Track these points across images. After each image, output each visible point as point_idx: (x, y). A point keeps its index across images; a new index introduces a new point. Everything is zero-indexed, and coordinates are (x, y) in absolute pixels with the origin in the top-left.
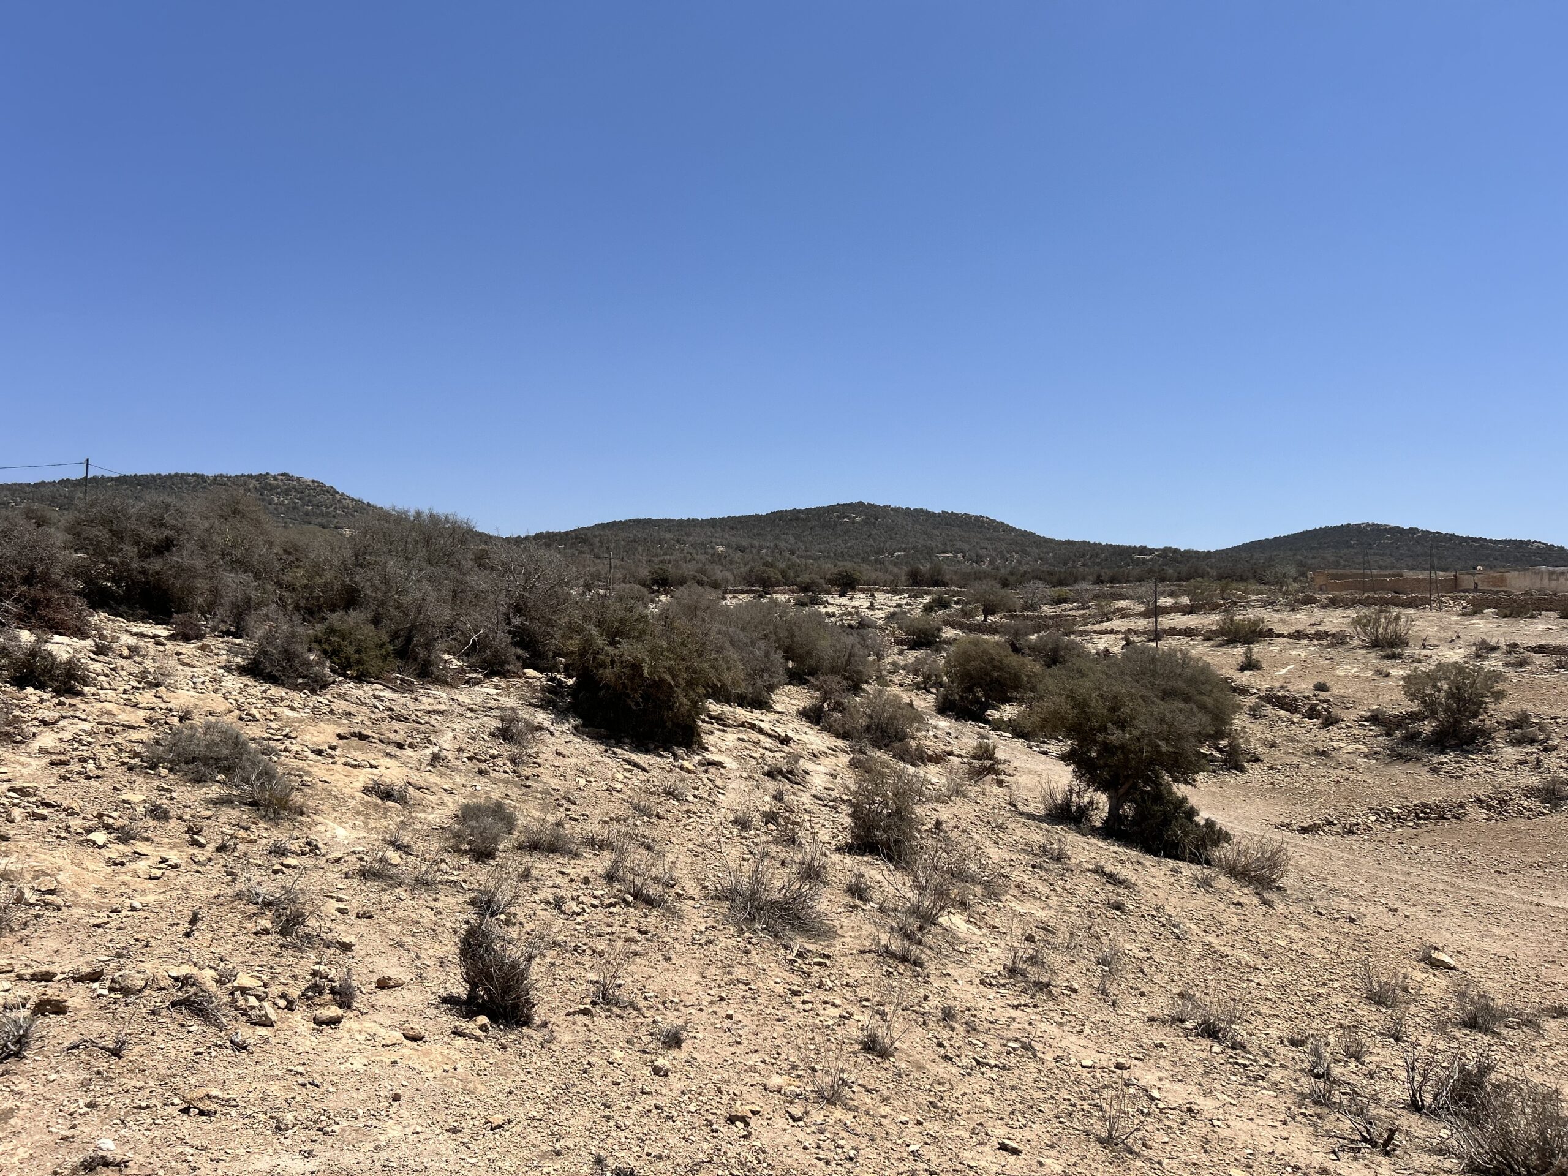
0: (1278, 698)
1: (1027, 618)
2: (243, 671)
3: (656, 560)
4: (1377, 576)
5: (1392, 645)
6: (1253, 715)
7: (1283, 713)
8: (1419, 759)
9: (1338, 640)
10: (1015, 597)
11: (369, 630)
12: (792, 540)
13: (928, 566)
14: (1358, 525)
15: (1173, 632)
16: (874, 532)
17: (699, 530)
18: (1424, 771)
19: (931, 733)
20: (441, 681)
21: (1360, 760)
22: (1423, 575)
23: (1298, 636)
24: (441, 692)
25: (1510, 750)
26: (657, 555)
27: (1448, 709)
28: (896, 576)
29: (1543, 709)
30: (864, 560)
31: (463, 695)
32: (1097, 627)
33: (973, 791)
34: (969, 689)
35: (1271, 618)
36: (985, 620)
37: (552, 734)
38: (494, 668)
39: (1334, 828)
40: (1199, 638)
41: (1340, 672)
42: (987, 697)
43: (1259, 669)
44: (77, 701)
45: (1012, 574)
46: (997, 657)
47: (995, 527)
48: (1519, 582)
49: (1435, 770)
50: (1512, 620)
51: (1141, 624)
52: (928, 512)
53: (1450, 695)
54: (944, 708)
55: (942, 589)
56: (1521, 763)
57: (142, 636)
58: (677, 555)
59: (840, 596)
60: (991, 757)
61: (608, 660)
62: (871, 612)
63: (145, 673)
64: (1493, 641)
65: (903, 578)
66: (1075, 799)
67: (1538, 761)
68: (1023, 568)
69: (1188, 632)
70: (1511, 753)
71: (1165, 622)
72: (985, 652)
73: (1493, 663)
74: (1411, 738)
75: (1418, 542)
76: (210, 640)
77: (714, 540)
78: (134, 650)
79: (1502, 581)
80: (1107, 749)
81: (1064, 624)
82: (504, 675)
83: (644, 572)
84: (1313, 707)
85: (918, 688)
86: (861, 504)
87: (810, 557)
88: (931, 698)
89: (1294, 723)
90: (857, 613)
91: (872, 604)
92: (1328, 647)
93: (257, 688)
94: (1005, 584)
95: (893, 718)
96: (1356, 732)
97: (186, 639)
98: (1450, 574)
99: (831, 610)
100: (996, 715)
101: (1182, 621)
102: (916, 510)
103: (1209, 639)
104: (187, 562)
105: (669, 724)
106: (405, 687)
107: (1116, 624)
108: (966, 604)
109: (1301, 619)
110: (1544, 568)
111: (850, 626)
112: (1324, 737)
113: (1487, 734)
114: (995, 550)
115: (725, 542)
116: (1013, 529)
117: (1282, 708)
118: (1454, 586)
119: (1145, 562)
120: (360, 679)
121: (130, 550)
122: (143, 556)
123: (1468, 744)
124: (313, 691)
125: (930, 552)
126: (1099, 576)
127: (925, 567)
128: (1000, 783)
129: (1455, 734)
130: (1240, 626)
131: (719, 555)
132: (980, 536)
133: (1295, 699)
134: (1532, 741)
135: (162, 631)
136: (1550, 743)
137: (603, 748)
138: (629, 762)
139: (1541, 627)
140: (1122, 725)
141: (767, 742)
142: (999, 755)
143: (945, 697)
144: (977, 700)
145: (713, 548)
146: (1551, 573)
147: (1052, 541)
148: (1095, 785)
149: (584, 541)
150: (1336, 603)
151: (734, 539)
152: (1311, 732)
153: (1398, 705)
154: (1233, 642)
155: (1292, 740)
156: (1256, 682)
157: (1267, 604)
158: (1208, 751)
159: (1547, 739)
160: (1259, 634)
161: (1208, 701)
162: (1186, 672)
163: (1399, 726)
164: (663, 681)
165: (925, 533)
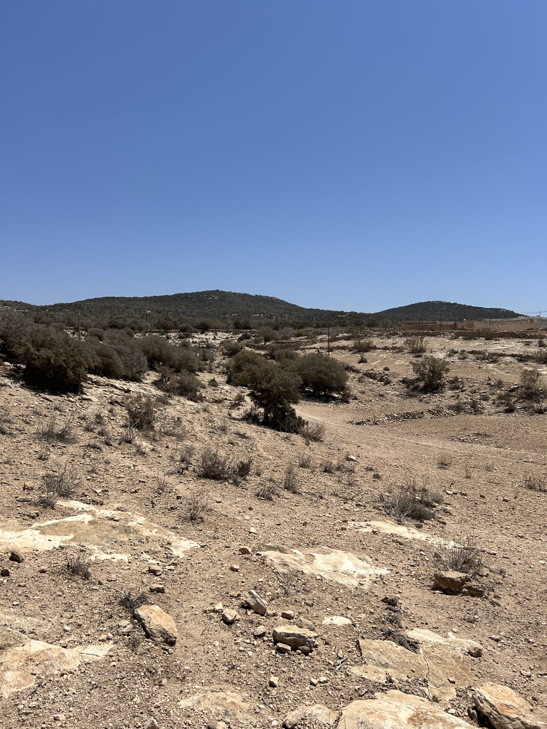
0: (370, 374)
1: (283, 343)
3: (114, 317)
4: (425, 323)
5: (420, 351)
6: (359, 381)
7: (371, 380)
8: (416, 397)
9: (400, 350)
10: (279, 334)
12: (184, 307)
13: (245, 320)
15: (338, 348)
16: (223, 304)
17: (138, 302)
18: (417, 401)
21: (395, 398)
23: (386, 348)
25: (450, 392)
26: (115, 315)
27: (429, 377)
28: (229, 325)
29: (465, 376)
30: (217, 317)
32: (308, 347)
35: (376, 341)
36: (265, 344)
37: (10, 387)
40: (347, 350)
41: (397, 363)
43: (366, 362)
46: (251, 359)
47: (279, 303)
48: (479, 326)
49: (421, 401)
50: (468, 341)
52: (249, 295)
53: (430, 371)
54: (230, 381)
55: (248, 330)
56: (452, 397)
58: (125, 314)
59: (201, 334)
62: (214, 341)
64: (456, 350)
65: (232, 325)
66: (253, 411)
67: (458, 396)
68: (289, 321)
69: (343, 348)
70: (450, 393)
71: (337, 344)
72: (246, 357)
73: (455, 358)
74: (416, 388)
75: (456, 309)
77: (145, 307)
79: (472, 325)
81: (297, 345)
83: (105, 323)
84: (382, 377)
86: (218, 291)
87: (191, 316)
89: (374, 384)
90: (207, 341)
92: (396, 353)
94: (276, 328)
95: (190, 383)
96: (396, 387)
98: (452, 323)
99: (195, 340)
101: (343, 343)
102: (243, 294)
103: (351, 351)
107: (317, 345)
108: (258, 337)
109: (389, 342)
110: (488, 320)
111: (203, 347)
112: (383, 389)
113: (443, 386)
114: (278, 313)
115: (151, 308)
116: (287, 303)
117: (371, 378)
118: (455, 327)
119: (342, 318)
123: (435, 390)
125: (249, 313)
126: (319, 324)
127: (243, 321)
129: (431, 387)
130: (362, 345)
131: (147, 314)
132: (272, 306)
133: (376, 374)
134: (458, 388)
136: (464, 388)
137: (33, 393)
138: (44, 398)
139: (477, 344)
140: (268, 381)
141: (117, 392)
142: (246, 399)
143: (230, 376)
145: (145, 311)
146: (490, 322)
147: (304, 308)
148: (261, 405)
149: (79, 308)
150: (404, 335)
151: (156, 307)
152: (379, 387)
153: (412, 375)
154: (358, 352)
155: (371, 390)
156: (363, 368)
157: (379, 336)
158: (336, 396)
159: (463, 387)
160: (369, 348)
161: (335, 375)
162: (327, 363)
163: (412, 384)
164: (61, 366)
165: (247, 305)
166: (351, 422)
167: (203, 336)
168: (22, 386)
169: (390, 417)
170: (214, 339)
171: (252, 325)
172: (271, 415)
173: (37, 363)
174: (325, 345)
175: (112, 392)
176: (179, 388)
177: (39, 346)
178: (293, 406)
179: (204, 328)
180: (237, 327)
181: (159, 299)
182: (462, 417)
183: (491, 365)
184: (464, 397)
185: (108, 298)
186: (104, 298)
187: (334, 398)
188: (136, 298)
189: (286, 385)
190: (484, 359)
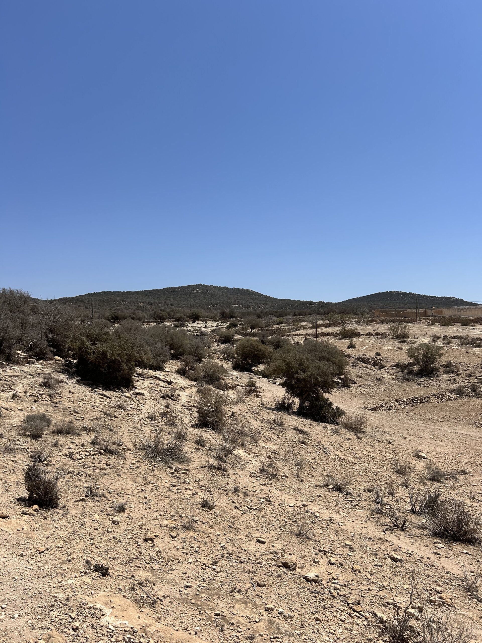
0: (362, 359)
1: (267, 330)
3: (113, 309)
4: (398, 311)
5: (403, 337)
6: (353, 366)
7: (364, 365)
8: (413, 380)
9: (384, 336)
10: (263, 322)
12: (172, 300)
13: (229, 310)
14: (391, 292)
15: (323, 334)
16: (206, 296)
17: (131, 296)
18: (415, 385)
19: (230, 377)
20: (17, 363)
21: (392, 382)
22: (414, 310)
23: (369, 334)
24: (16, 368)
25: (445, 375)
26: (113, 307)
27: (423, 361)
28: (216, 314)
29: (456, 360)
30: (202, 308)
31: (26, 368)
32: (294, 333)
33: (247, 400)
34: (245, 359)
35: (360, 328)
36: (251, 331)
37: (67, 384)
39: (384, 408)
40: (333, 336)
41: (385, 348)
42: (252, 362)
43: (355, 348)
45: (262, 312)
46: (256, 346)
47: (254, 294)
48: (447, 313)
49: (419, 384)
50: (445, 327)
51: (311, 331)
52: (228, 288)
53: (424, 356)
54: (235, 367)
55: (234, 319)
56: (449, 380)
58: (122, 307)
59: (193, 323)
60: (254, 386)
61: (92, 351)
62: (205, 329)
64: (438, 335)
65: (219, 315)
66: (286, 401)
67: (455, 379)
68: (266, 310)
69: (328, 334)
70: (445, 377)
71: (320, 330)
72: (251, 344)
73: (439, 343)
74: (411, 372)
75: (412, 298)
77: (138, 300)
79: (441, 312)
80: (298, 380)
81: (281, 332)
82: (45, 359)
83: (108, 314)
84: (375, 362)
85: (225, 360)
86: (201, 285)
87: (180, 307)
88: (230, 363)
89: (368, 368)
90: (200, 330)
91: (206, 326)
92: (380, 338)
94: (259, 317)
95: (215, 372)
96: (391, 371)
99: (189, 329)
100: (256, 369)
101: (326, 330)
102: (223, 287)
103: (336, 337)
105: (120, 378)
107: (302, 332)
108: (244, 325)
109: (370, 328)
110: (456, 307)
111: (197, 335)
112: (379, 373)
113: (437, 370)
114: (255, 303)
115: (143, 301)
116: (262, 295)
117: (364, 363)
118: (425, 315)
119: (312, 307)
123: (430, 374)
125: (229, 304)
126: (295, 313)
127: (227, 311)
128: (258, 396)
129: (426, 371)
130: (348, 331)
131: (141, 307)
132: (249, 297)
133: (369, 359)
134: (453, 372)
137: (90, 389)
138: (102, 395)
139: (455, 329)
140: (304, 371)
141: (162, 384)
142: (257, 385)
143: (236, 363)
144: (248, 364)
145: (138, 304)
146: (458, 309)
147: (277, 299)
148: (297, 395)
149: (81, 301)
150: (383, 322)
151: (147, 300)
152: (374, 372)
153: (405, 359)
154: (346, 338)
155: (367, 375)
156: (354, 353)
158: (336, 380)
159: (458, 371)
160: (354, 334)
161: (336, 361)
163: (406, 368)
165: (227, 296)
166: (366, 408)
168: (78, 382)
169: (401, 402)
172: (307, 404)
173: (92, 357)
175: (158, 384)
178: (325, 395)
181: (150, 293)
182: (463, 400)
183: (477, 349)
184: (462, 381)
185: (105, 292)
186: (101, 292)
188: (129, 292)
189: (323, 375)
190: (468, 344)
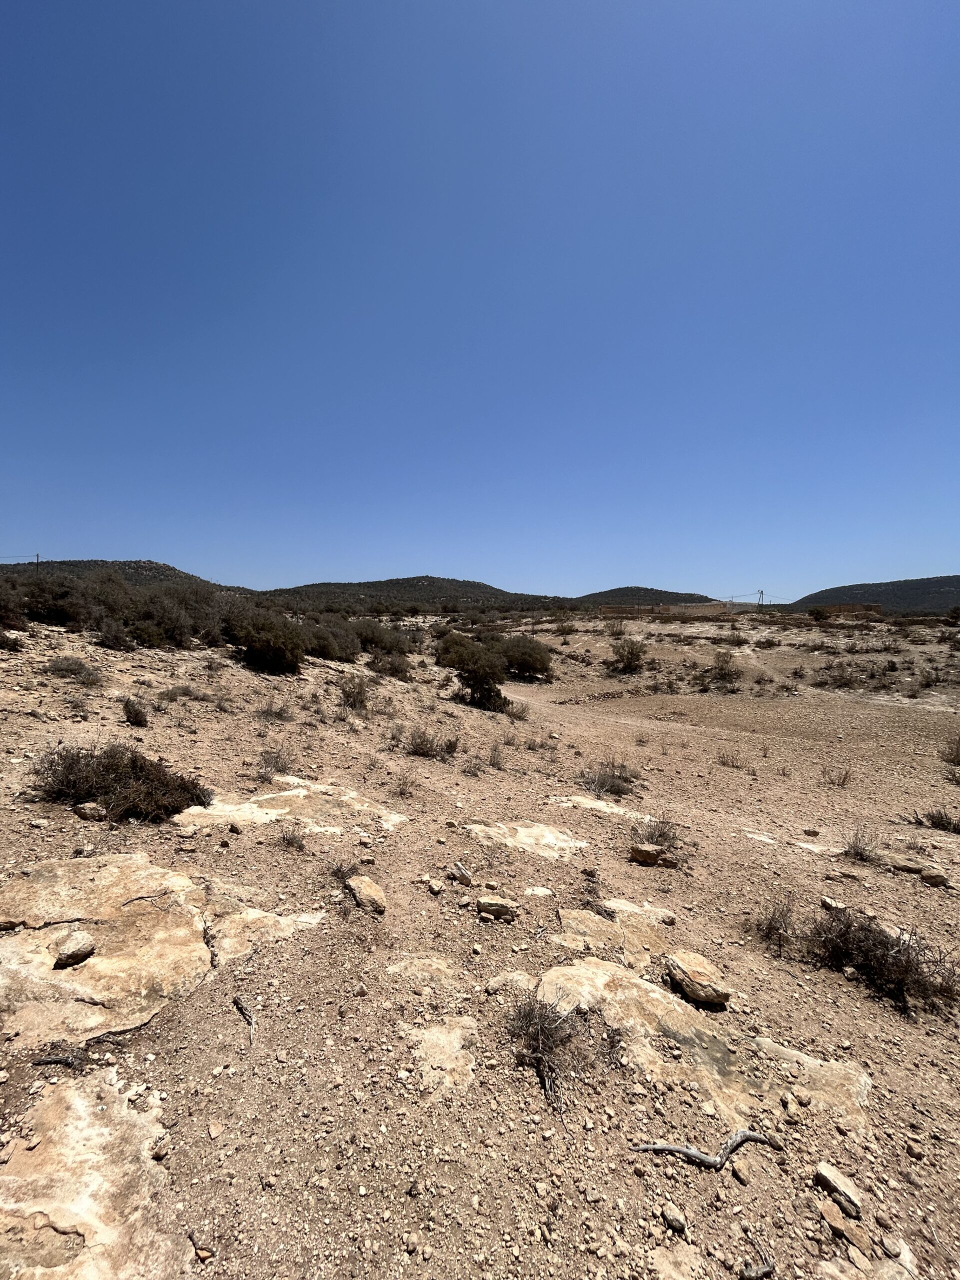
0: (572, 656)
1: (488, 626)
2: (96, 644)
4: (625, 608)
5: (619, 634)
6: (561, 663)
7: (573, 662)
8: (616, 677)
9: (600, 633)
10: (487, 617)
11: (155, 628)
13: (453, 604)
14: (632, 587)
15: (542, 631)
17: (353, 588)
18: (616, 681)
20: (188, 649)
21: (595, 678)
22: (642, 607)
23: (587, 631)
24: (186, 653)
25: (647, 673)
26: (331, 599)
27: (628, 659)
28: (438, 608)
29: (662, 657)
30: (425, 601)
32: (514, 629)
35: (578, 625)
37: (231, 668)
38: (212, 643)
39: (572, 702)
40: (550, 633)
41: (598, 646)
43: (568, 645)
44: (19, 654)
45: (488, 607)
48: (674, 610)
49: (620, 681)
50: (664, 625)
52: (457, 581)
53: (629, 653)
55: (457, 614)
56: (650, 677)
57: (53, 631)
59: (411, 617)
61: (258, 640)
63: (50, 645)
64: (653, 632)
65: (440, 609)
66: (461, 692)
67: (655, 676)
68: (495, 605)
69: (547, 631)
71: (540, 627)
73: (650, 641)
74: (615, 669)
75: (653, 594)
76: (85, 633)
77: (361, 593)
78: (47, 636)
79: (669, 609)
80: (469, 672)
81: (502, 628)
82: (217, 646)
84: (583, 659)
85: (432, 655)
86: (428, 576)
87: (401, 600)
88: (435, 659)
89: (576, 665)
90: (417, 624)
92: (596, 635)
93: (101, 650)
94: (484, 612)
95: (407, 666)
96: (597, 668)
97: (73, 632)
98: (650, 607)
99: (405, 623)
101: (546, 626)
102: (452, 579)
103: (553, 633)
104: (75, 601)
105: (284, 664)
106: (170, 651)
107: (523, 628)
108: (466, 620)
109: (590, 625)
111: (413, 630)
112: (585, 670)
113: (641, 667)
115: (367, 594)
116: (493, 588)
117: (573, 660)
118: (652, 611)
119: (545, 602)
120: (150, 647)
121: (48, 596)
122: (55, 599)
123: (634, 671)
124: (128, 652)
125: (455, 598)
126: (523, 608)
127: (451, 605)
129: (629, 667)
130: (565, 628)
131: (361, 599)
132: (479, 591)
133: (578, 656)
134: (655, 669)
135: (62, 629)
136: (661, 670)
137: (254, 673)
138: (264, 678)
145: (358, 596)
147: (508, 593)
148: (468, 686)
149: (298, 593)
150: (605, 619)
151: (369, 592)
152: (581, 668)
153: (612, 657)
154: (561, 635)
155: (573, 671)
156: (565, 649)
157: (581, 619)
158: (540, 676)
159: (660, 668)
160: (571, 631)
161: (539, 657)
162: (531, 646)
163: (611, 665)
164: (280, 648)
165: (455, 589)
166: (555, 702)
167: (413, 619)
168: (243, 667)
169: (592, 697)
170: (424, 622)
171: (459, 609)
172: (477, 695)
173: (258, 645)
174: (530, 628)
175: (328, 673)
176: (390, 669)
177: (259, 629)
178: (499, 687)
179: (414, 612)
180: (446, 611)
182: (659, 696)
183: (687, 647)
184: (661, 678)
187: (538, 679)
188: (351, 583)
189: (492, 666)
190: (679, 641)
